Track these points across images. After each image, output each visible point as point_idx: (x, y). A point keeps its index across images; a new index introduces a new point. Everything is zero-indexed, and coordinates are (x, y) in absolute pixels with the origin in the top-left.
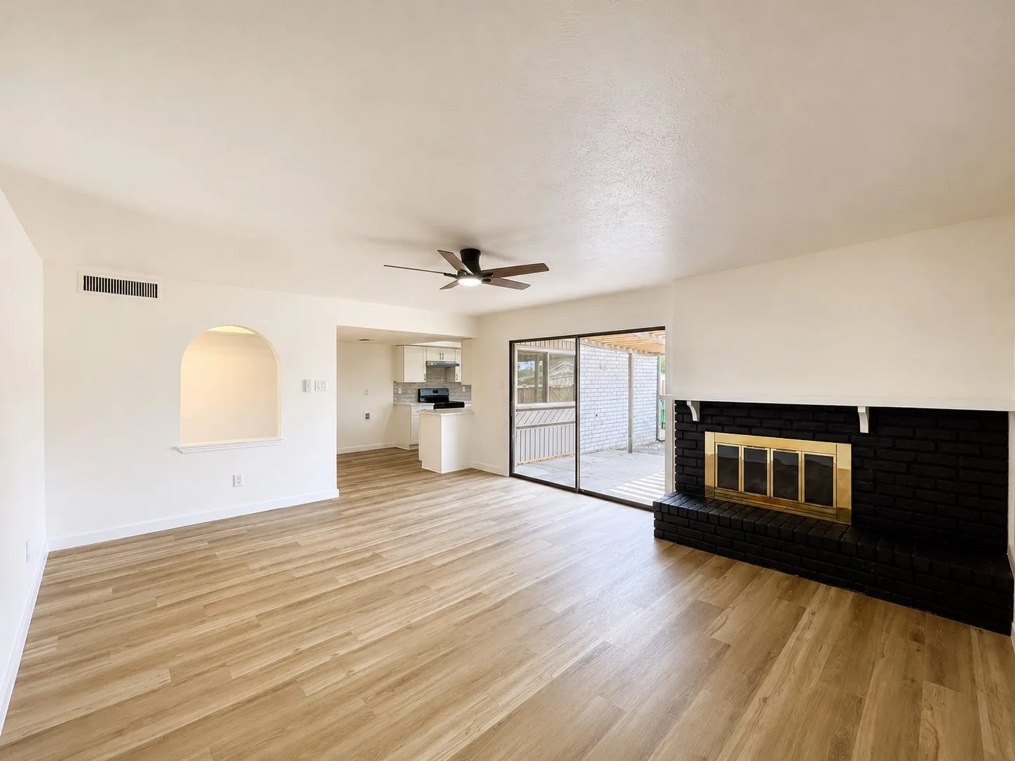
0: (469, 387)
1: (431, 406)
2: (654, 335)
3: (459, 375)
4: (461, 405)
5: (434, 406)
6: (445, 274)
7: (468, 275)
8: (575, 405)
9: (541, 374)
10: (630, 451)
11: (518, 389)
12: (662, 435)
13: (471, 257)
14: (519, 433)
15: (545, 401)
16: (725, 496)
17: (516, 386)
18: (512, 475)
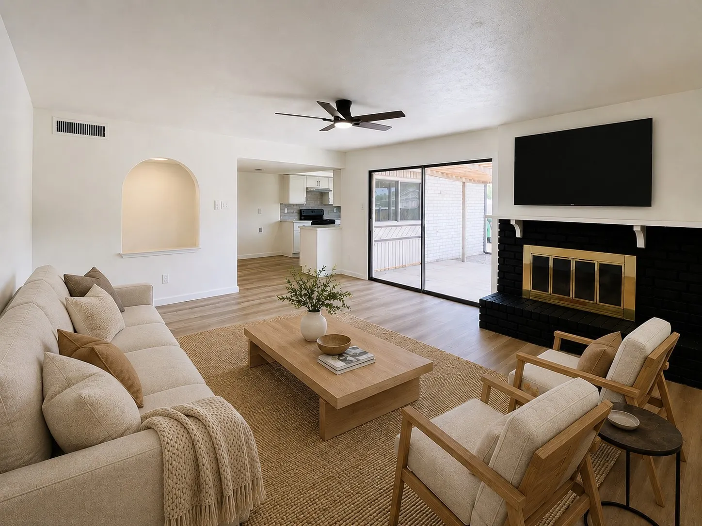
0: (339, 208)
1: (308, 223)
2: (482, 166)
3: (331, 199)
4: (332, 222)
5: (312, 223)
6: (324, 119)
7: (342, 120)
8: (421, 223)
9: (393, 198)
10: (463, 261)
11: (376, 210)
12: (489, 248)
13: (344, 106)
14: (376, 244)
15: (396, 220)
16: (538, 296)
17: (374, 208)
18: (371, 279)
